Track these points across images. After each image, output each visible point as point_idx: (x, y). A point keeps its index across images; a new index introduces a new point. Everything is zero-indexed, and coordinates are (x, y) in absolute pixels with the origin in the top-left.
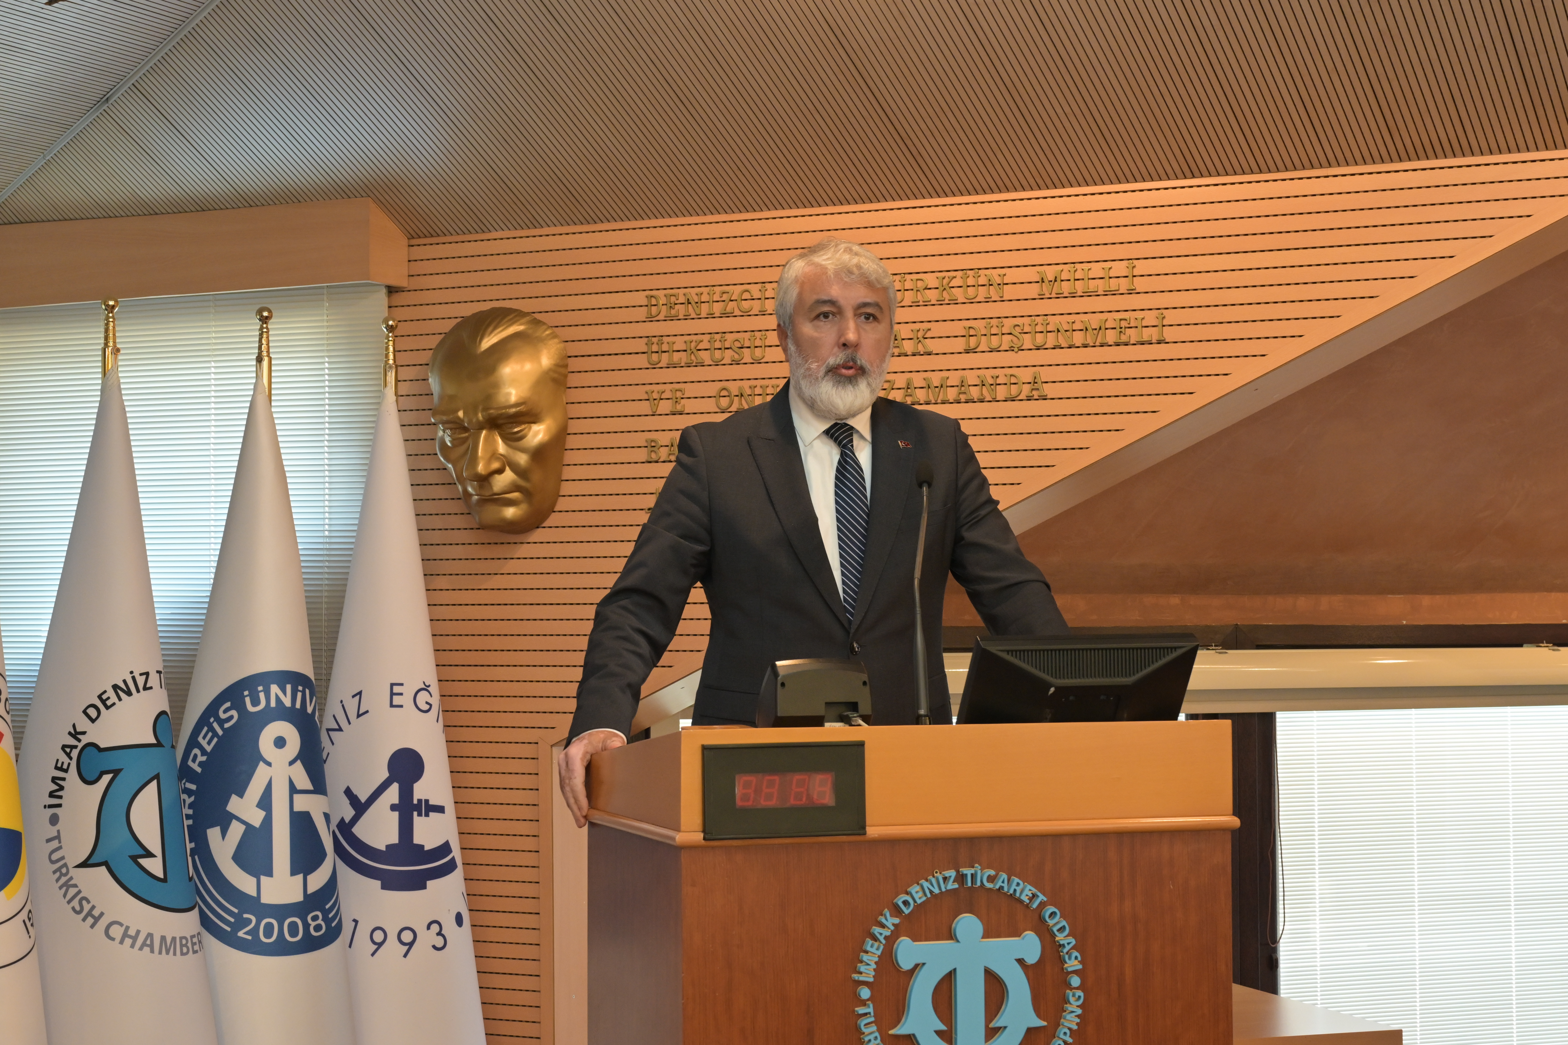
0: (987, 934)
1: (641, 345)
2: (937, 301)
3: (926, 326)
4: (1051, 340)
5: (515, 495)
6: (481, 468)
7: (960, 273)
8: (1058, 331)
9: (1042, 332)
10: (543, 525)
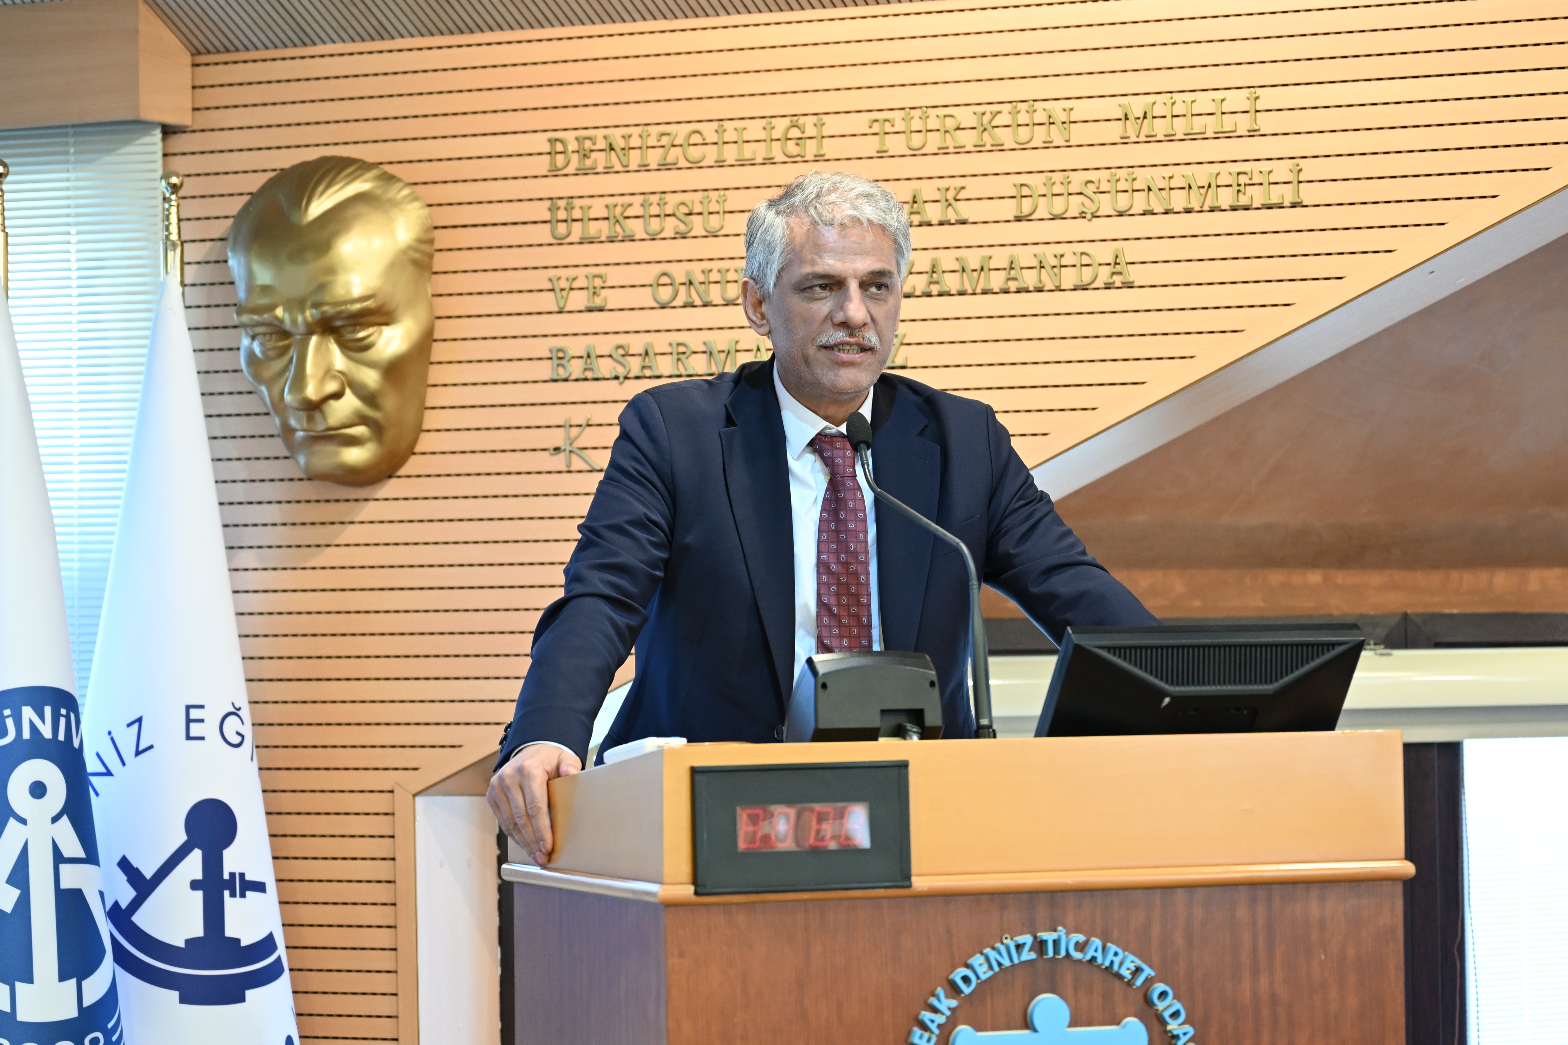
0: (1075, 1022)
1: (541, 211)
2: (975, 146)
3: (958, 182)
4: (1140, 202)
5: (360, 430)
6: (312, 392)
7: (1006, 107)
8: (1150, 189)
9: (1126, 191)
10: (399, 473)
